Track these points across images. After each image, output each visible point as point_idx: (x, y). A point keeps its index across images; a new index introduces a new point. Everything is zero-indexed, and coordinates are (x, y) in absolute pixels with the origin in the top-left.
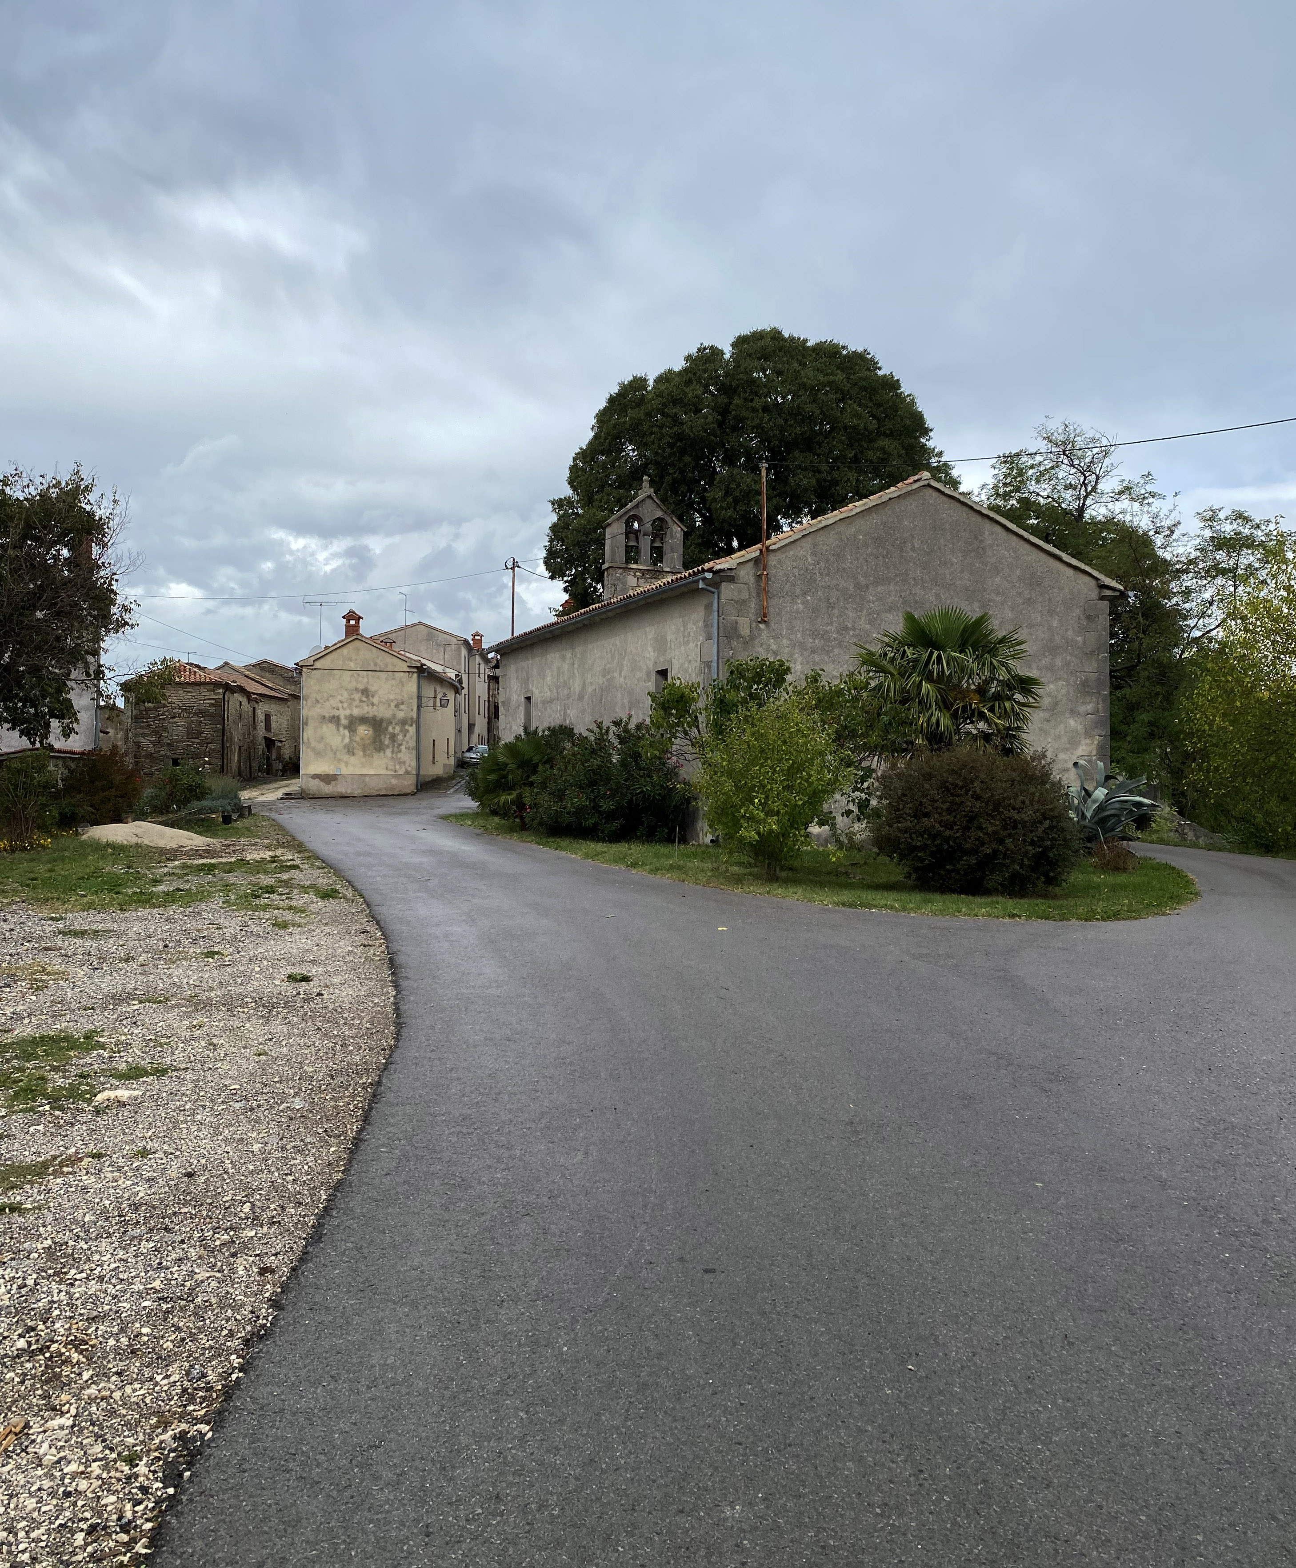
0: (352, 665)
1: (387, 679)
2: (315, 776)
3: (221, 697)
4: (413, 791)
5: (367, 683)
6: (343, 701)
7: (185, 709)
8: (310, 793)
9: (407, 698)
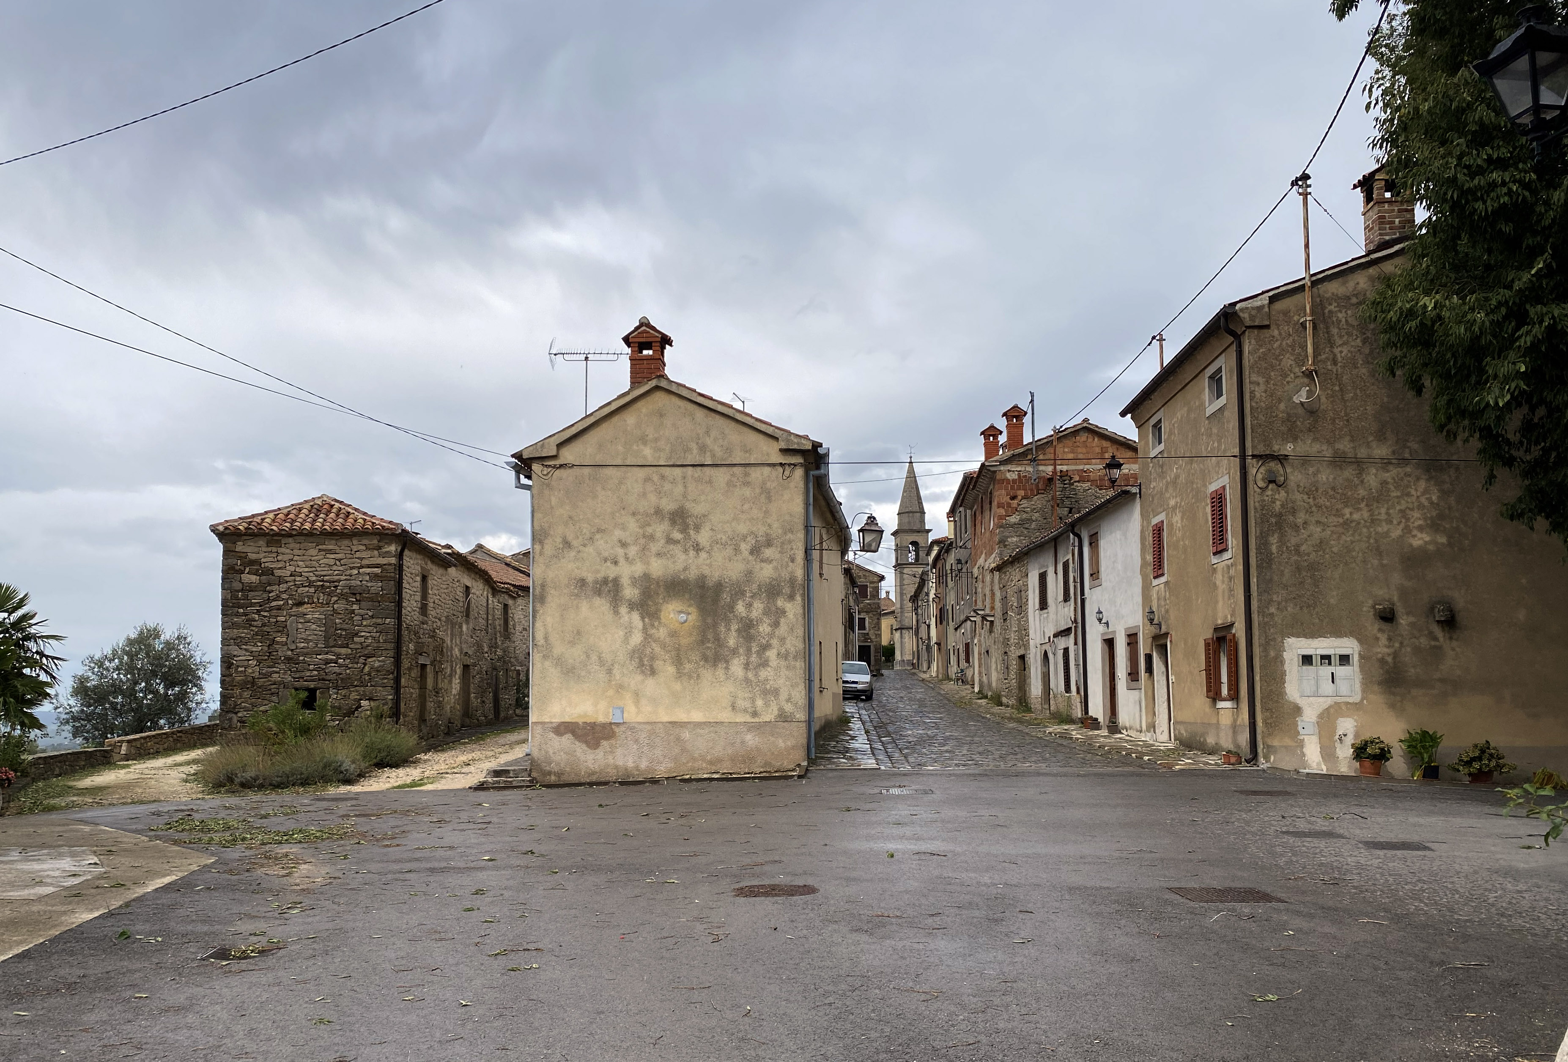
0: (648, 453)
1: (729, 484)
2: (563, 728)
3: (393, 560)
4: (799, 765)
5: (685, 496)
6: (629, 541)
7: (322, 586)
8: (550, 773)
9: (780, 531)
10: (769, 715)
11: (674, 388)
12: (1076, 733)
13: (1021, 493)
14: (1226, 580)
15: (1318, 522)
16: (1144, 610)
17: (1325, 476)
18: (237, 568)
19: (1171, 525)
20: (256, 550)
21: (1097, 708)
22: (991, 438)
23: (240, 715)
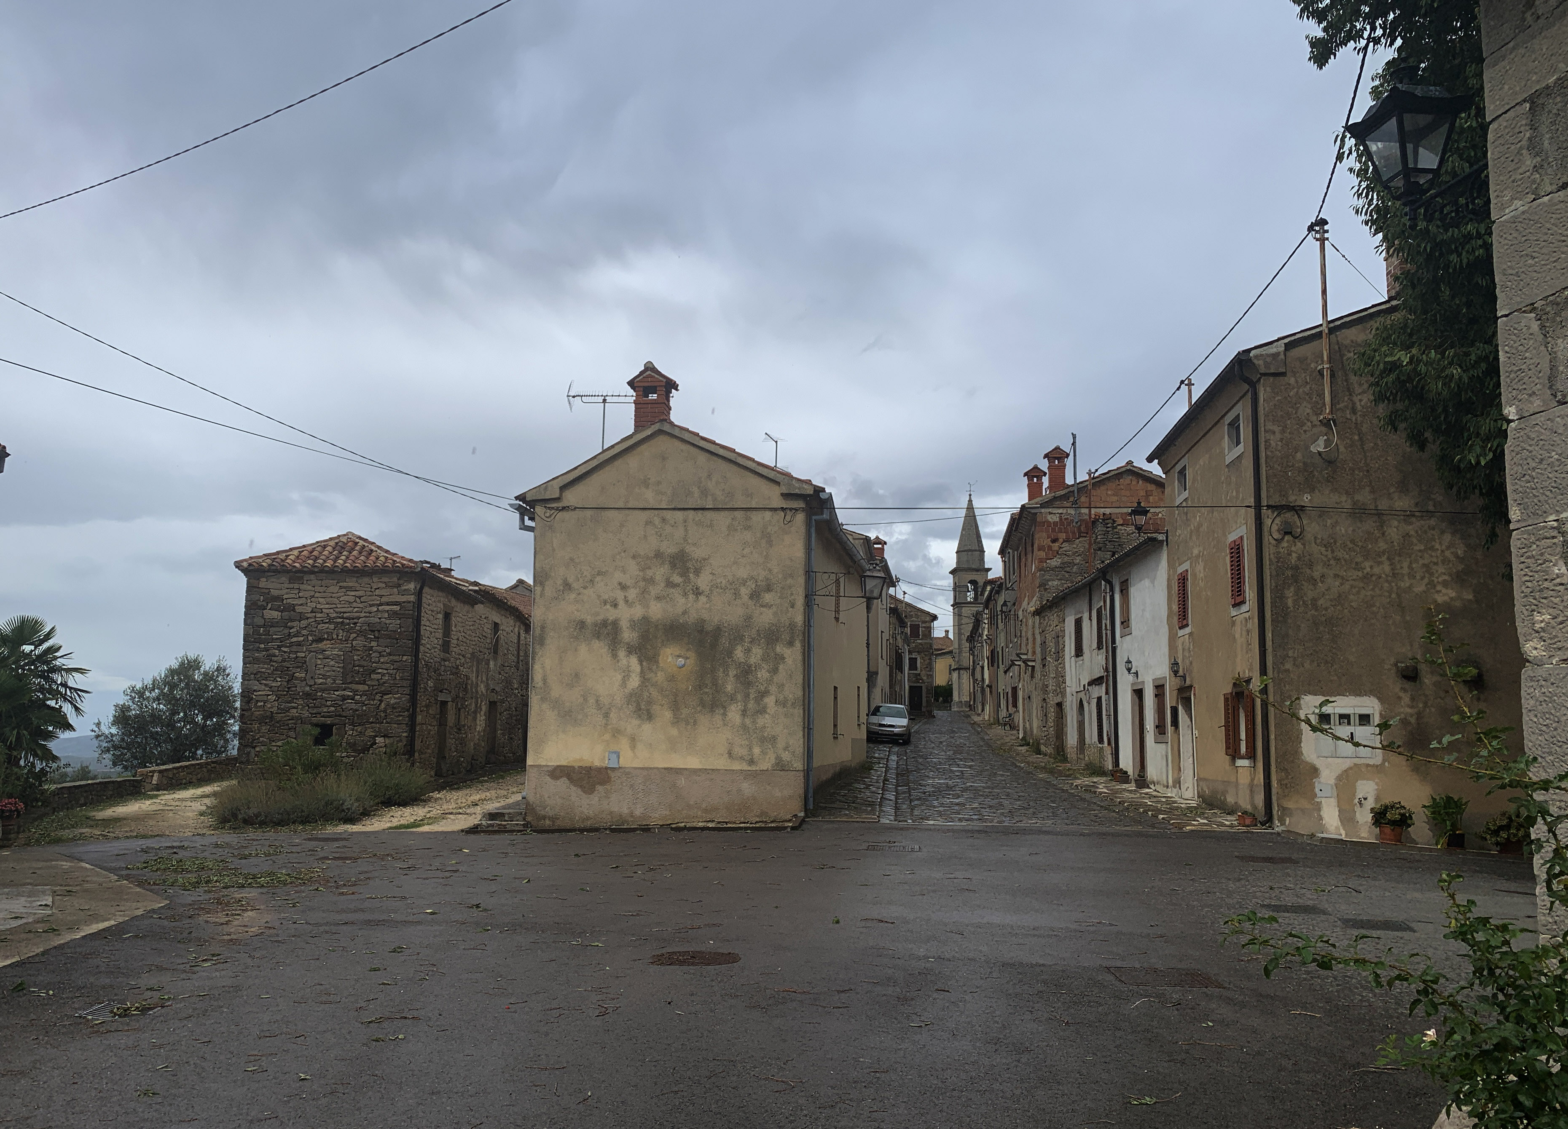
0: (650, 497)
1: (731, 528)
2: (559, 772)
3: (412, 598)
4: (795, 816)
5: (685, 540)
6: (628, 584)
7: (342, 622)
8: (544, 818)
9: (780, 576)
10: (766, 764)
11: (676, 432)
12: (1103, 786)
13: (1062, 536)
14: (1244, 633)
15: (1336, 576)
16: (1170, 660)
17: (1345, 528)
18: (260, 603)
19: (1194, 575)
20: (279, 586)
21: (1127, 762)
22: (1035, 480)
23: (257, 749)
